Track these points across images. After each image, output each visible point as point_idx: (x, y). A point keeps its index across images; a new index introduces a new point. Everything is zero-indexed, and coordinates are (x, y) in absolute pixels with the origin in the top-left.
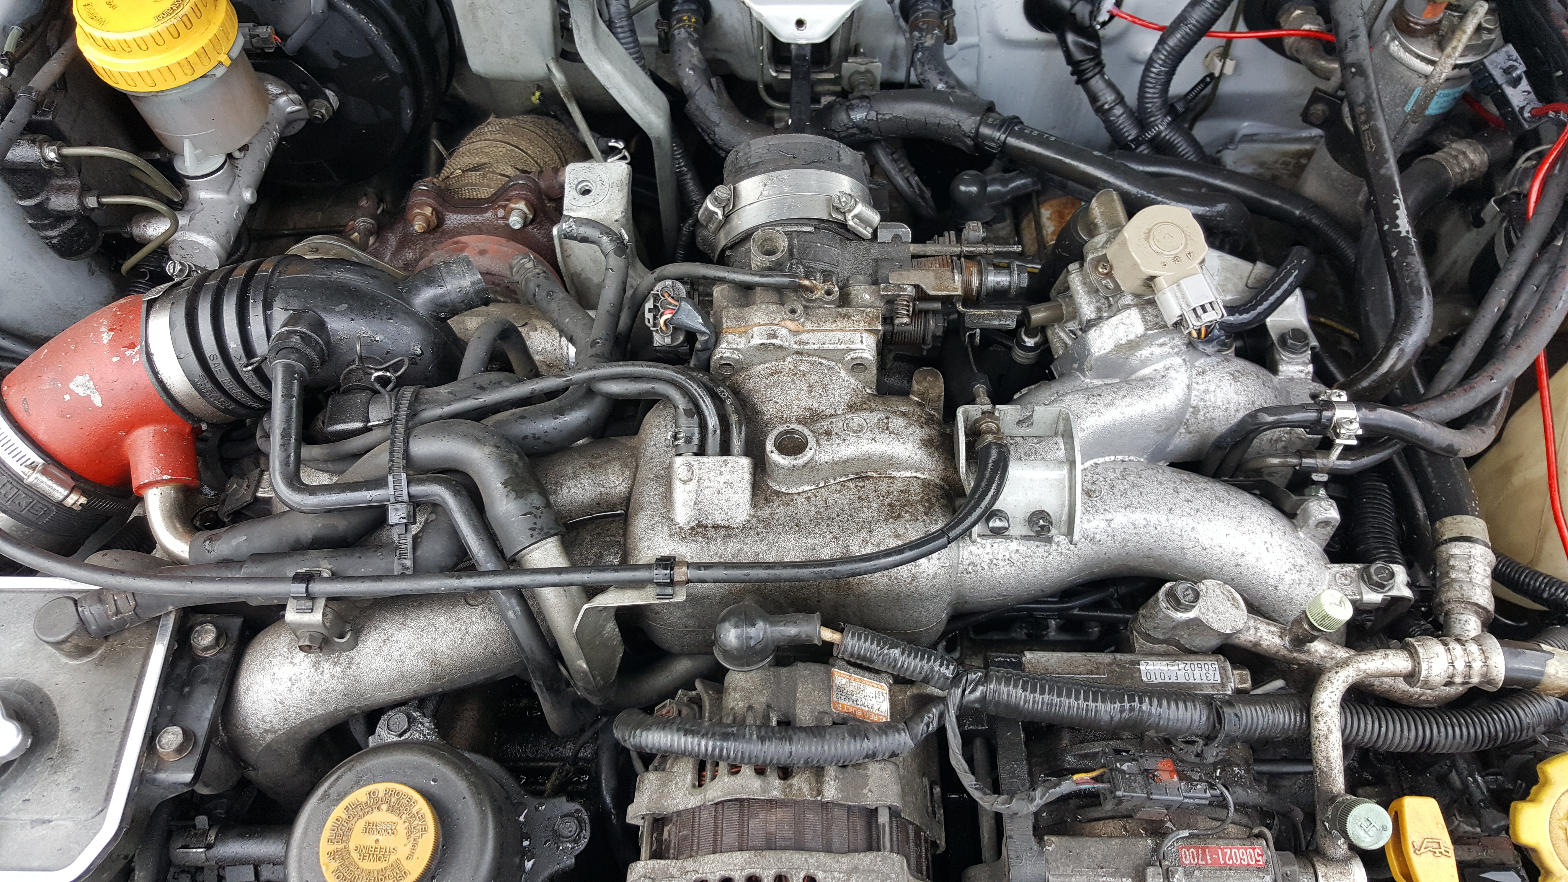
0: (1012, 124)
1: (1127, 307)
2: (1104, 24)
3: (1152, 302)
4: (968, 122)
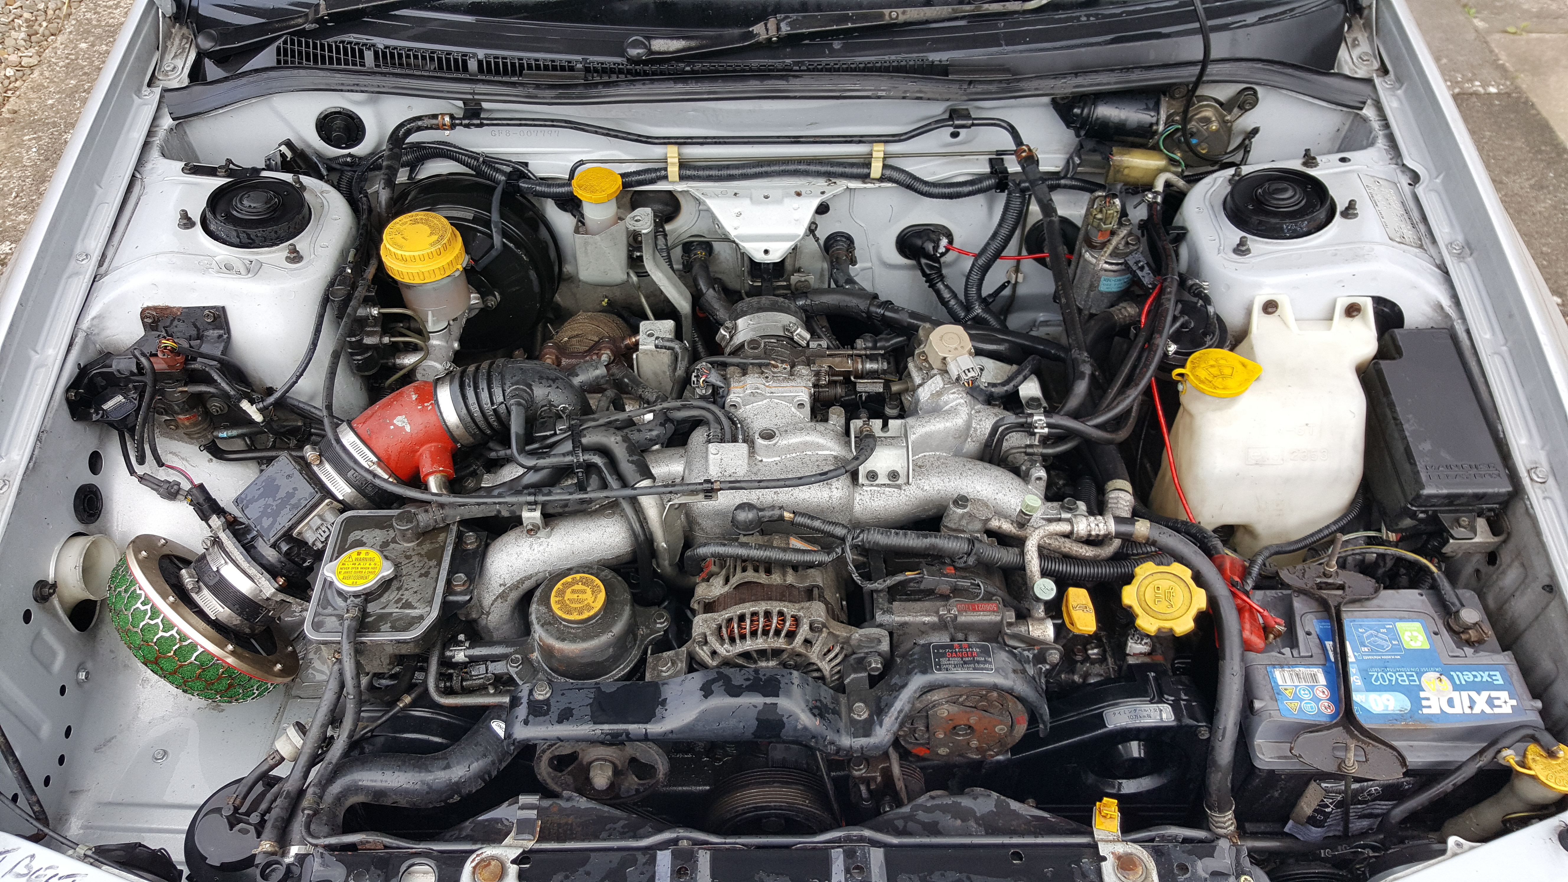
0: (887, 304)
1: (935, 375)
2: (943, 254)
3: (947, 372)
4: (863, 305)
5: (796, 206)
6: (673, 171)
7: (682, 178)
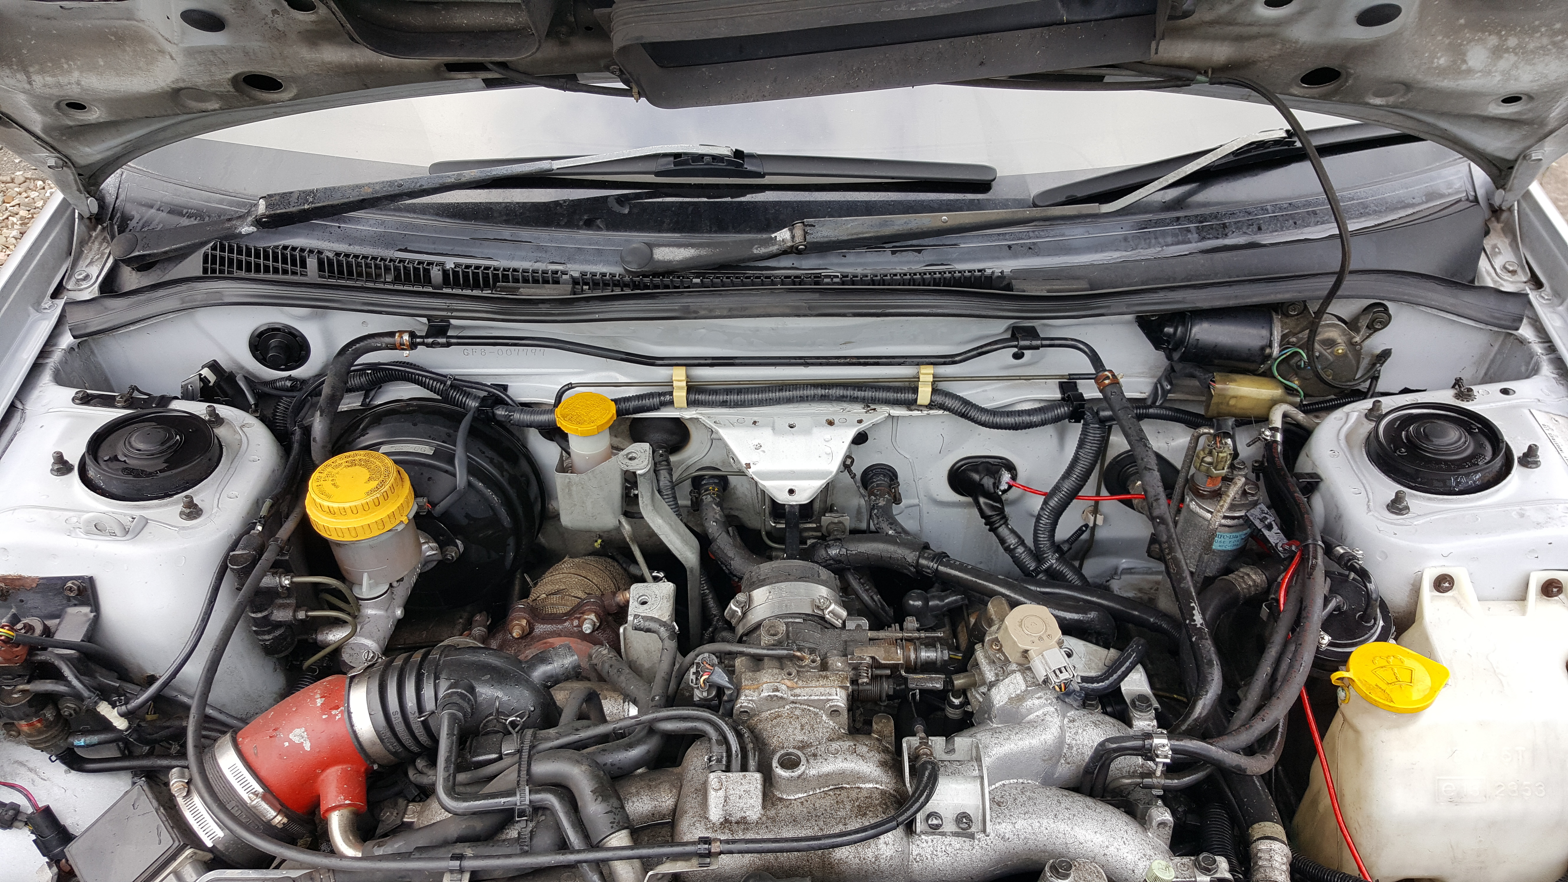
0: (941, 557)
1: (1014, 672)
2: (1005, 491)
3: (1029, 669)
4: (910, 556)
5: (828, 437)
6: (680, 395)
7: (691, 403)
